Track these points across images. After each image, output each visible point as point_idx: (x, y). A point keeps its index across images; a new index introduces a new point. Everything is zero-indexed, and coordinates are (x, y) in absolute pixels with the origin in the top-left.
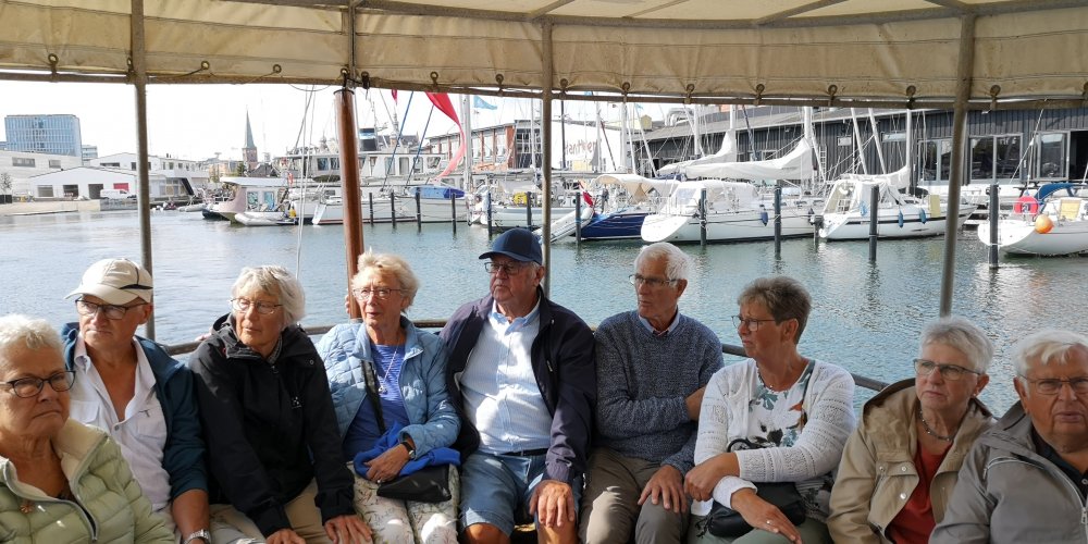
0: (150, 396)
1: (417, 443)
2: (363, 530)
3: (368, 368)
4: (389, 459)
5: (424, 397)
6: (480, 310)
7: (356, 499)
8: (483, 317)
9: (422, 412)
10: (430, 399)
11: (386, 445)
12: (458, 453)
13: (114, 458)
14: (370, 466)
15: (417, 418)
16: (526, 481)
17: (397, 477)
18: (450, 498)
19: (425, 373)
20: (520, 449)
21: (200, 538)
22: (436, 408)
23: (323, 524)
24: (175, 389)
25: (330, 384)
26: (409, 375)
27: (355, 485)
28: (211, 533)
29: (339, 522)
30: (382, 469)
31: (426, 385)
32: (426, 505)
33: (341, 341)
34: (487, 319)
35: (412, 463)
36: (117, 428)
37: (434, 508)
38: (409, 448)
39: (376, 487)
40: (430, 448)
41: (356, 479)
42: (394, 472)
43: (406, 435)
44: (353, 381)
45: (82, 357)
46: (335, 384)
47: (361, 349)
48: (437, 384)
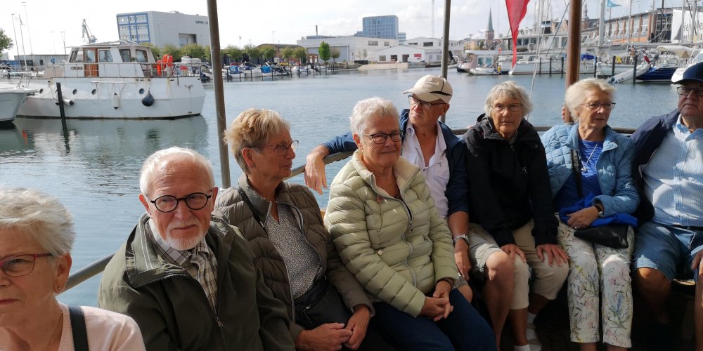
0: (443, 155)
1: (606, 207)
2: (562, 255)
3: (575, 154)
4: (585, 215)
5: (614, 179)
6: (666, 121)
7: (559, 236)
8: (668, 127)
9: (612, 188)
10: (618, 180)
11: (583, 206)
12: (636, 219)
13: (422, 182)
14: (570, 217)
15: (608, 191)
16: (689, 247)
17: (590, 226)
18: (627, 247)
19: (617, 162)
20: (687, 224)
21: (464, 239)
22: (623, 187)
23: (536, 247)
24: (456, 152)
25: (548, 163)
26: (604, 162)
27: (559, 227)
28: (469, 237)
29: (547, 247)
30: (579, 220)
31: (617, 171)
32: (608, 248)
33: (558, 136)
34: (671, 129)
35: (600, 220)
36: (424, 170)
37: (614, 251)
38: (600, 210)
39: (573, 231)
40: (614, 212)
41: (560, 224)
42: (587, 223)
43: (598, 201)
44: (564, 162)
45: (410, 129)
46: (551, 163)
47: (572, 142)
48: (625, 171)
